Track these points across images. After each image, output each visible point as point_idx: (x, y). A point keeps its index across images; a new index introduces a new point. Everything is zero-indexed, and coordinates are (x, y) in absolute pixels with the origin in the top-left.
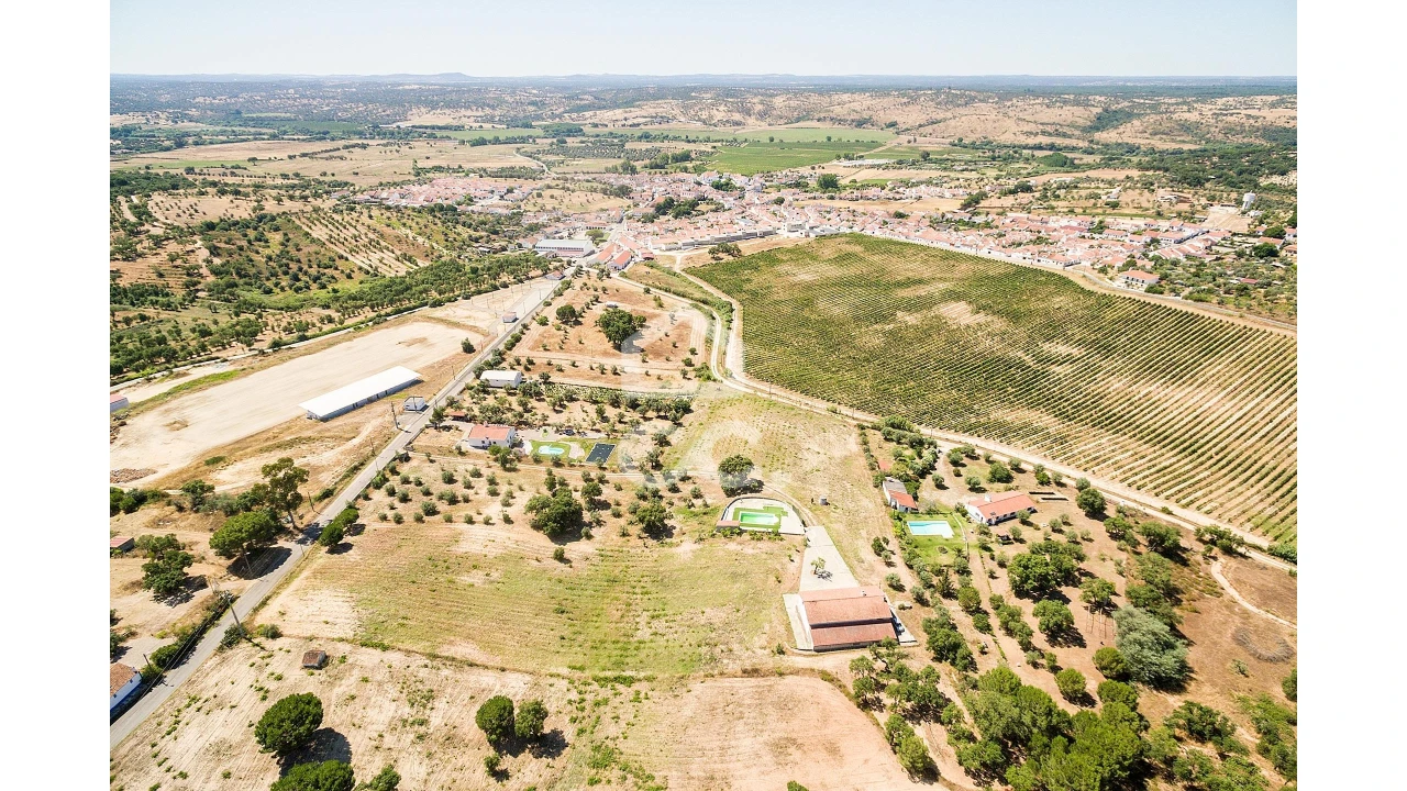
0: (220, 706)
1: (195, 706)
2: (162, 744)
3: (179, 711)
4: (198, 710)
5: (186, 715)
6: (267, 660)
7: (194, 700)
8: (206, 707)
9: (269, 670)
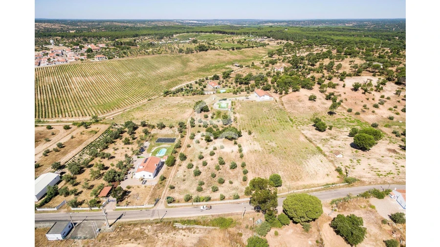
0: (372, 168)
1: (380, 173)
2: (396, 173)
3: (385, 176)
4: (379, 171)
5: (384, 174)
6: (349, 166)
7: (378, 175)
8: (376, 170)
9: (351, 164)
